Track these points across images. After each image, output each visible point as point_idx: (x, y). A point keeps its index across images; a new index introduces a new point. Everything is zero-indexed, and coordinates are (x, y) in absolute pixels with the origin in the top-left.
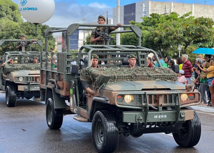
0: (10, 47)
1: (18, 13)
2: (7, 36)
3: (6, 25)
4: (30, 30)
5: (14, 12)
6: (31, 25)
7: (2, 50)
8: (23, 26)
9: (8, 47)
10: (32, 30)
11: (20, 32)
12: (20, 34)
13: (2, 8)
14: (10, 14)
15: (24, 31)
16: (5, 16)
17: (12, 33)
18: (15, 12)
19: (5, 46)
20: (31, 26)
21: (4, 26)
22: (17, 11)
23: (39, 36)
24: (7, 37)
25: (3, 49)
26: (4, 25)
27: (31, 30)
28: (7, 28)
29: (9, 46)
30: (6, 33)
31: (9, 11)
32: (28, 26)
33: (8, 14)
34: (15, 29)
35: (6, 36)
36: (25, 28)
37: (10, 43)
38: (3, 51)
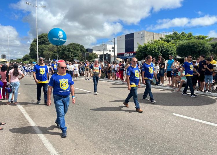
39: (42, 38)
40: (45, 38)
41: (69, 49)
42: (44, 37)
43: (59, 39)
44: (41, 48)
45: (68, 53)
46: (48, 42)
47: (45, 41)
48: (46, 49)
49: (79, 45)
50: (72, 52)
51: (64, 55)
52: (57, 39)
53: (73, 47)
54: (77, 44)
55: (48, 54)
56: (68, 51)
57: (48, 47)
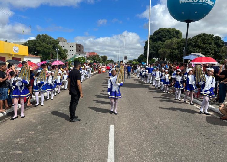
39: (159, 34)
40: (162, 34)
41: (196, 42)
42: (161, 32)
44: (157, 46)
46: (165, 38)
47: (162, 37)
48: (162, 46)
49: (212, 36)
54: (210, 35)
55: (165, 53)
57: (165, 44)
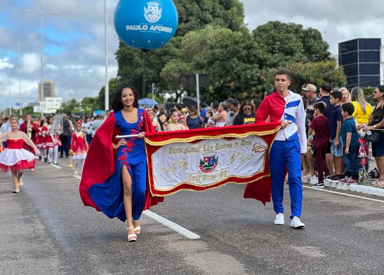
0: (232, 84)
1: (237, 13)
2: (224, 58)
3: (216, 38)
4: (275, 41)
5: (230, 11)
6: (279, 29)
7: (213, 92)
8: (261, 33)
9: (228, 85)
10: (281, 42)
11: (254, 48)
12: (255, 53)
13: (204, 5)
14: (222, 16)
15: (263, 44)
16: (210, 22)
17: (237, 50)
18: (232, 12)
19: (220, 82)
20: (279, 33)
21: (212, 41)
22: (235, 9)
23: (298, 55)
24: (224, 60)
25: (217, 88)
26: (211, 39)
27: (279, 41)
28: (221, 42)
29: (230, 82)
30: (220, 53)
31: (218, 10)
32: (272, 32)
33: (217, 16)
34: (243, 42)
35: (221, 59)
36: (263, 37)
37: (231, 75)
38: (215, 95)
43: (145, 27)
45: (246, 69)
48: (176, 52)
49: (297, 29)
50: (265, 60)
51: (229, 78)
52: (139, 27)
53: (268, 38)
56: (247, 60)
57: (183, 46)
